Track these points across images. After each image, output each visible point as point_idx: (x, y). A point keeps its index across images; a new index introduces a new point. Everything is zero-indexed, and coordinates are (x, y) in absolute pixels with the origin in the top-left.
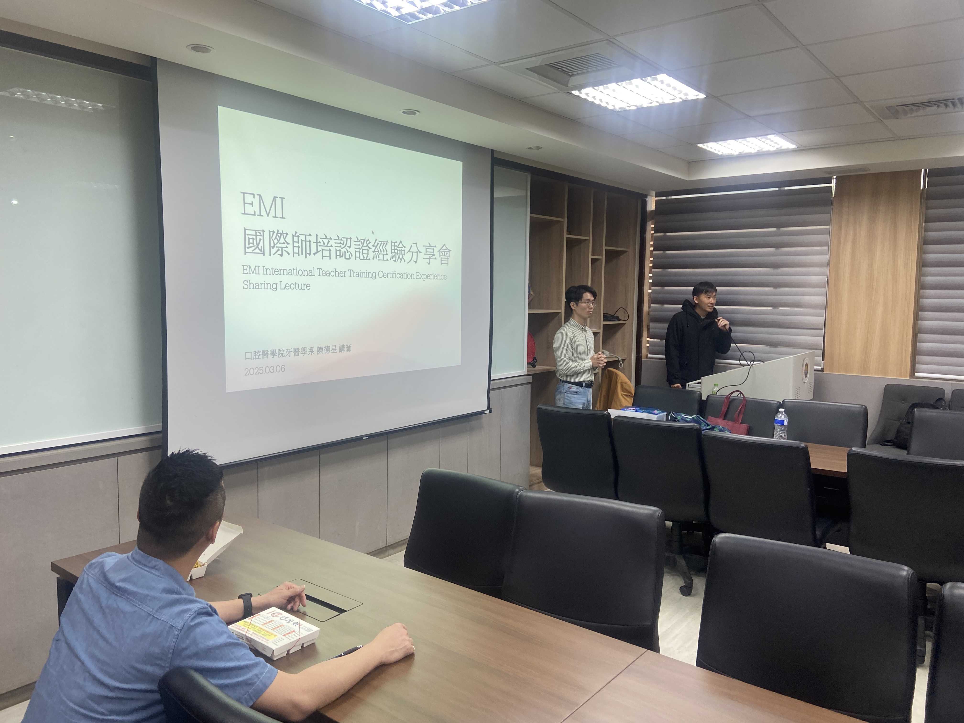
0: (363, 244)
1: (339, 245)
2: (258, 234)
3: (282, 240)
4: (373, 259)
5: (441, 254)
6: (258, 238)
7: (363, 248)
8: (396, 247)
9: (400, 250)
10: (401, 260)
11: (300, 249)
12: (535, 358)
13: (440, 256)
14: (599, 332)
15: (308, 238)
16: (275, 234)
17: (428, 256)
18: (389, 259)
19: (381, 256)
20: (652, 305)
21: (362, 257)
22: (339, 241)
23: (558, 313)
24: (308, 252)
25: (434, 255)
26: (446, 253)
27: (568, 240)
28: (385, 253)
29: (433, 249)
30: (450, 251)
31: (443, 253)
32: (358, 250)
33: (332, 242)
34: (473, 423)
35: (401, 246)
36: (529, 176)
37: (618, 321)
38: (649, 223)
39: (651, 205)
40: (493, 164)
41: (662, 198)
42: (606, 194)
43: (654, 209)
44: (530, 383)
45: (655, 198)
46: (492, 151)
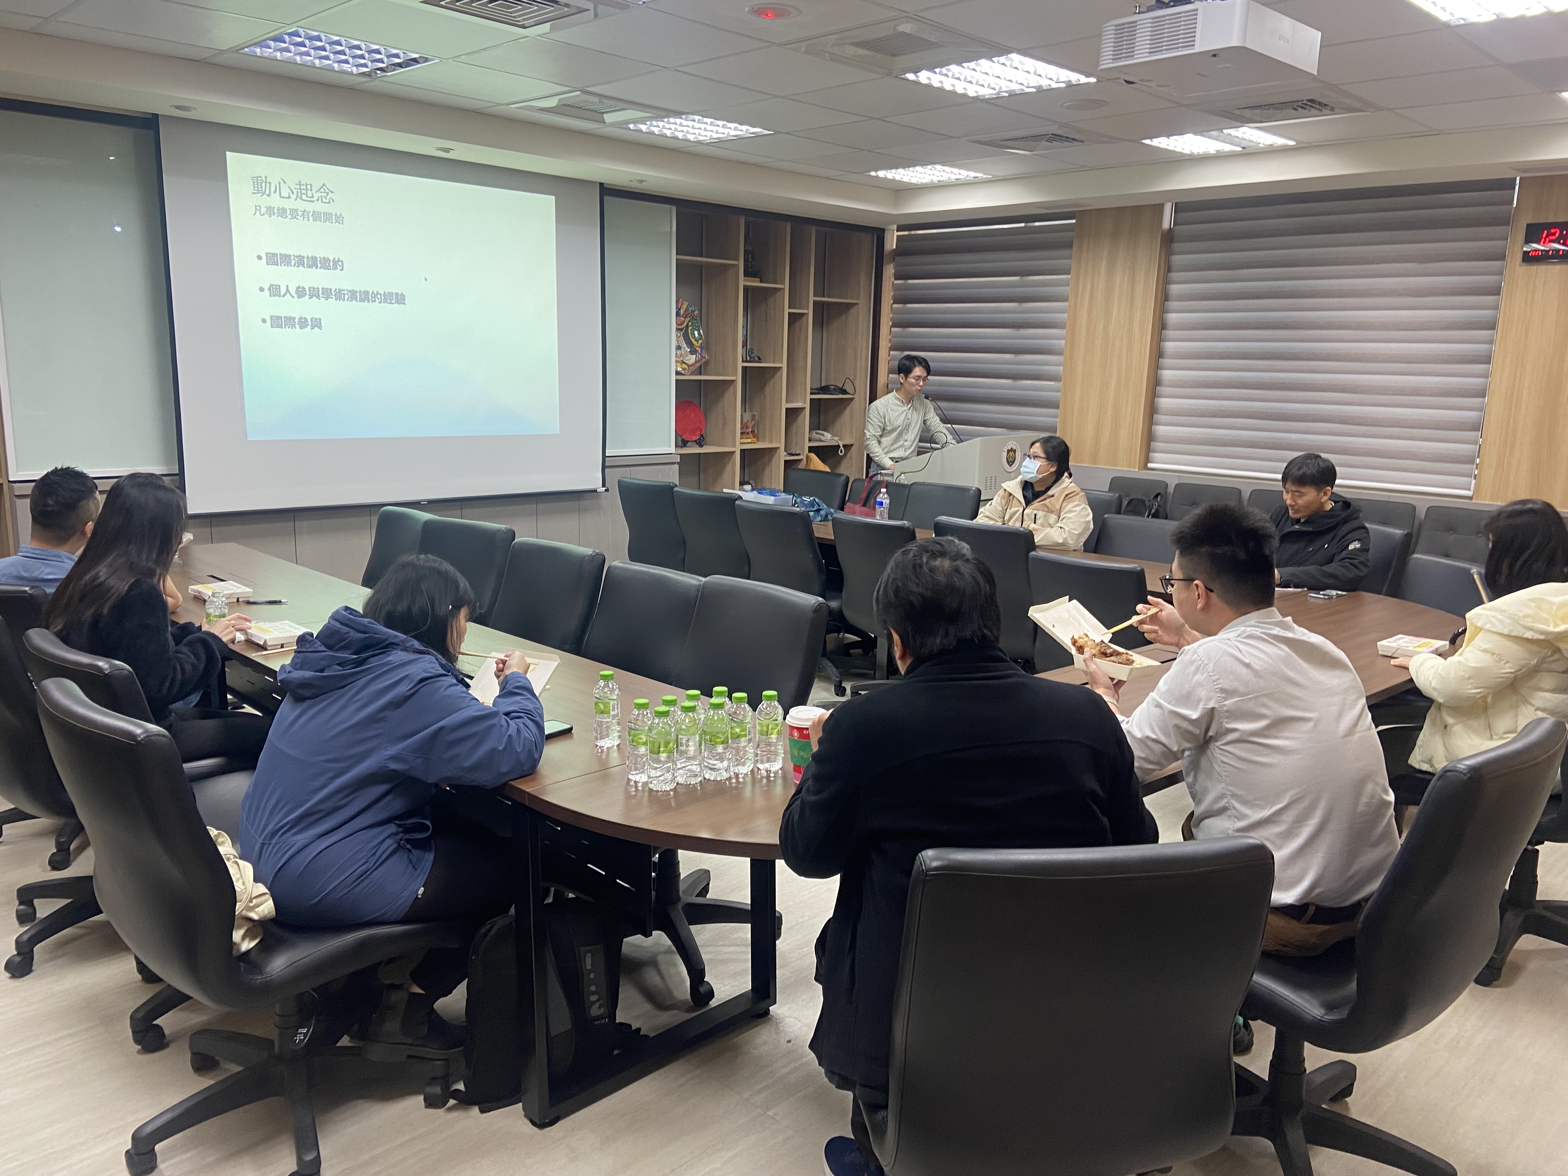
12: (702, 436)
14: (804, 408)
20: (891, 376)
23: (733, 381)
27: (746, 289)
34: (586, 503)
36: (674, 209)
37: (842, 394)
38: (888, 266)
39: (891, 243)
40: (606, 198)
41: (906, 233)
42: (814, 229)
43: (895, 247)
44: (678, 463)
45: (896, 234)
46: (600, 183)
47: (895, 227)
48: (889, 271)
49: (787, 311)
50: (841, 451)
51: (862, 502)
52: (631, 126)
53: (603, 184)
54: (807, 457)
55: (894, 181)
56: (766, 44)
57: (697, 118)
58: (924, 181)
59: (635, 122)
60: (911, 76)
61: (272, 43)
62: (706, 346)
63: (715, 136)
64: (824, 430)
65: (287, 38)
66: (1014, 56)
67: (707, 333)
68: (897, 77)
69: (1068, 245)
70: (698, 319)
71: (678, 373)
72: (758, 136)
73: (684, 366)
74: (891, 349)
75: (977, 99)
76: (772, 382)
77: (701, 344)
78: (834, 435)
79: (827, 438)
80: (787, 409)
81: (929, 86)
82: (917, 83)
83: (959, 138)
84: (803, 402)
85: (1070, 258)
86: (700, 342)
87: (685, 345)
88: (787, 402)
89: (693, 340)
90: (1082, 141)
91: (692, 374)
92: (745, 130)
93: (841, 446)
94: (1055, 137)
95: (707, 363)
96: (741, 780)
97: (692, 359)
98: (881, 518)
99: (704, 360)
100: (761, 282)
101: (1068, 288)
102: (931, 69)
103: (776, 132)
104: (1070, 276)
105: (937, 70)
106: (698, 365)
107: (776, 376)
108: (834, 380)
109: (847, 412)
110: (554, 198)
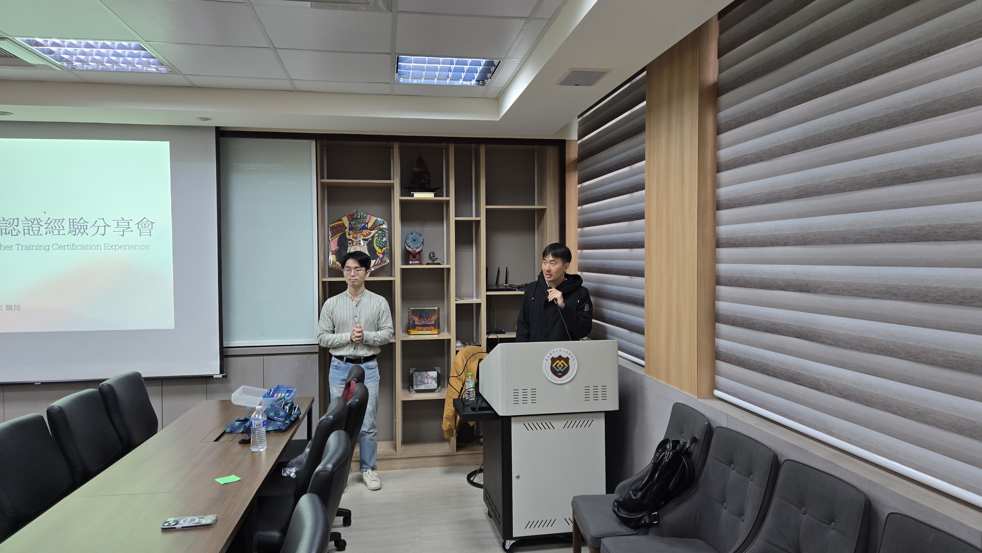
0: (33, 223)
1: (5, 225)
4: (46, 234)
5: (141, 227)
8: (74, 223)
9: (81, 226)
10: (82, 234)
13: (138, 228)
14: (480, 305)
17: (121, 229)
18: (66, 234)
19: (56, 232)
21: (31, 233)
22: (5, 222)
25: (130, 228)
26: (147, 225)
27: (404, 203)
28: (61, 228)
29: (128, 223)
30: (152, 223)
32: (27, 228)
35: (82, 221)
39: (573, 152)
41: (586, 138)
42: (483, 149)
43: (577, 155)
44: (316, 353)
45: (576, 143)
46: (216, 127)
49: (453, 219)
62: (389, 253)
77: (385, 251)
80: (457, 305)
84: (478, 299)
86: (384, 249)
88: (457, 299)
99: (384, 263)
100: (434, 196)
110: (168, 143)
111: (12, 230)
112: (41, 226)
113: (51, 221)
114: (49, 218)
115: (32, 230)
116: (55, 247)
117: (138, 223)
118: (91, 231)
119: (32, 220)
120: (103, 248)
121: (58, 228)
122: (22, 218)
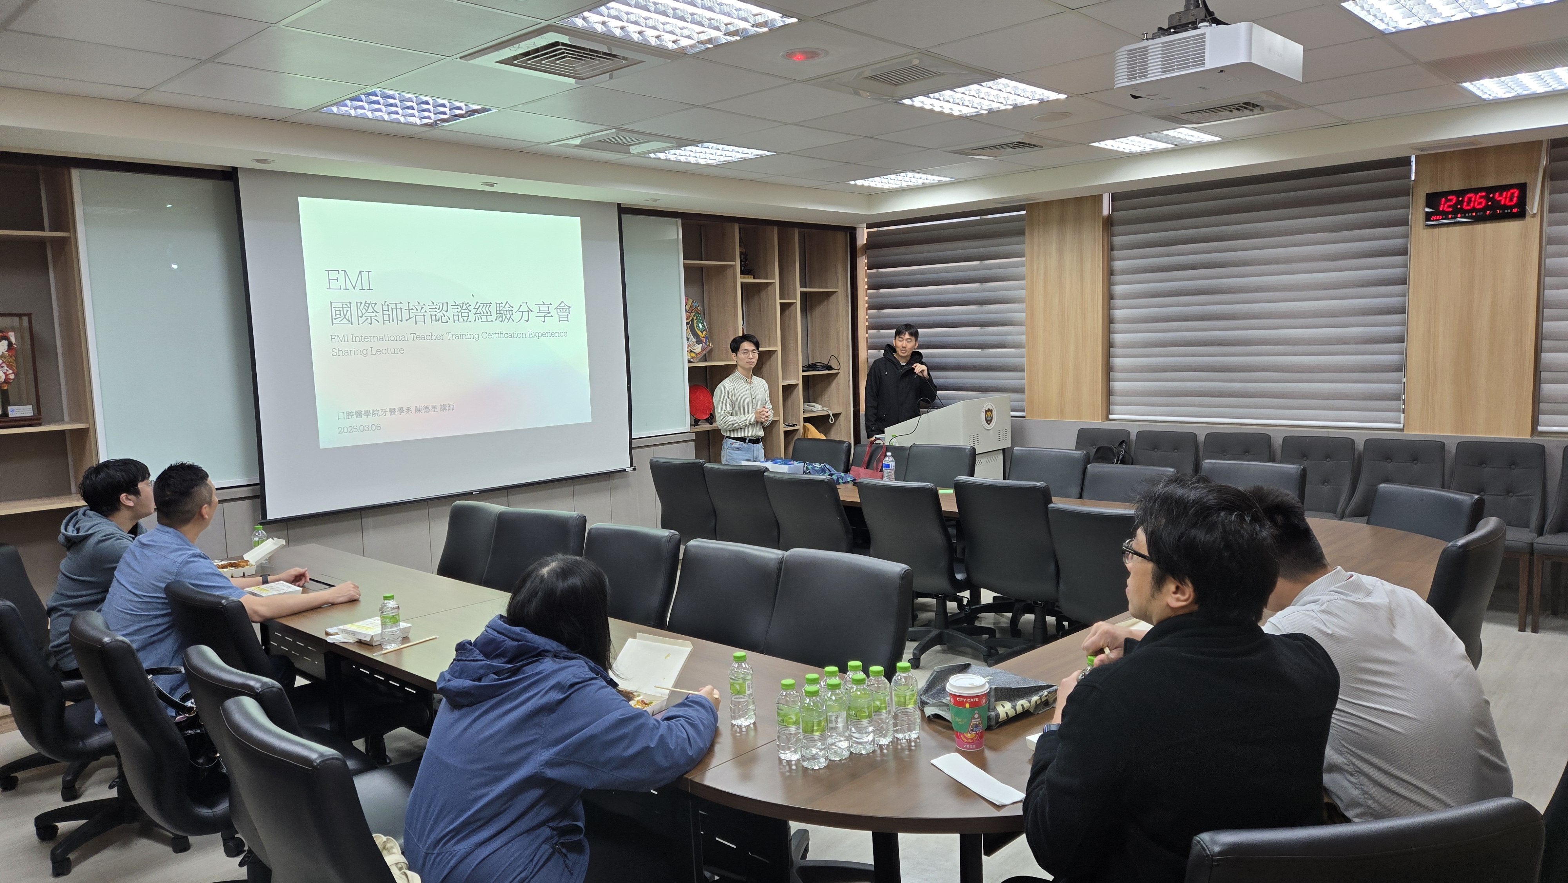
0: (462, 308)
1: (435, 310)
2: (344, 306)
3: (370, 309)
4: (475, 321)
5: (559, 311)
6: (345, 310)
7: (462, 311)
8: (501, 308)
9: (507, 311)
10: (509, 320)
11: (391, 316)
12: (711, 414)
13: (557, 313)
14: (798, 384)
15: (399, 306)
16: (363, 305)
17: (542, 315)
18: (494, 320)
19: (484, 318)
21: (461, 320)
22: (434, 307)
24: (400, 318)
25: (550, 313)
26: (564, 310)
27: (743, 286)
28: (489, 314)
29: (549, 307)
30: (569, 307)
31: (561, 310)
32: (457, 314)
33: (425, 308)
34: (617, 481)
35: (507, 306)
36: (680, 221)
37: (829, 370)
38: (861, 258)
39: (862, 239)
40: (622, 215)
41: (875, 229)
42: (796, 232)
43: (865, 242)
44: (693, 440)
45: (866, 231)
46: (618, 204)
47: (865, 225)
48: (862, 262)
49: (778, 301)
50: (832, 420)
51: (865, 465)
52: (652, 155)
53: (620, 204)
54: (804, 427)
55: (869, 187)
56: (790, 82)
57: (710, 145)
58: (894, 186)
59: (655, 152)
60: (907, 102)
61: (348, 102)
62: (710, 336)
63: (722, 159)
64: (814, 402)
65: (363, 97)
66: (1003, 81)
67: (710, 324)
68: (896, 102)
69: (1021, 233)
70: (702, 313)
71: (689, 361)
72: (761, 157)
73: (693, 355)
74: (870, 328)
75: (961, 117)
76: (768, 365)
77: (706, 334)
78: (823, 406)
79: (818, 409)
80: (783, 386)
81: (922, 109)
82: (912, 106)
83: (936, 149)
84: (796, 379)
85: (1024, 243)
86: (705, 333)
87: (692, 336)
88: (783, 379)
89: (698, 332)
90: (1041, 147)
91: (699, 361)
92: (751, 153)
93: (831, 415)
94: (1021, 144)
95: (711, 351)
96: (885, 751)
97: (698, 348)
98: (889, 480)
99: (709, 348)
100: (754, 278)
101: (1024, 268)
102: (926, 94)
103: (778, 153)
104: (1024, 259)
105: (931, 95)
106: (704, 353)
107: (772, 358)
108: (819, 359)
109: (834, 385)
110: (577, 220)
111: (442, 316)
112: (470, 311)
113: (480, 306)
114: (477, 302)
115: (462, 317)
116: (485, 335)
117: (556, 308)
118: (516, 316)
119: (461, 305)
120: (527, 335)
121: (486, 314)
122: (451, 303)
